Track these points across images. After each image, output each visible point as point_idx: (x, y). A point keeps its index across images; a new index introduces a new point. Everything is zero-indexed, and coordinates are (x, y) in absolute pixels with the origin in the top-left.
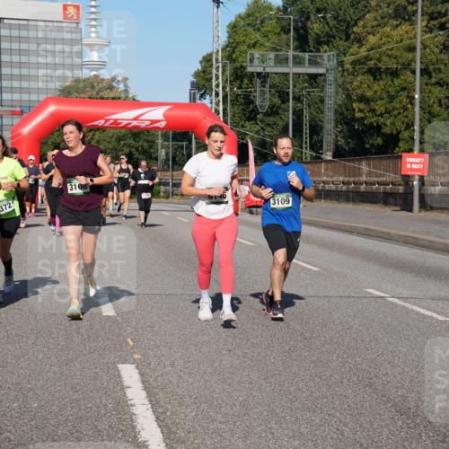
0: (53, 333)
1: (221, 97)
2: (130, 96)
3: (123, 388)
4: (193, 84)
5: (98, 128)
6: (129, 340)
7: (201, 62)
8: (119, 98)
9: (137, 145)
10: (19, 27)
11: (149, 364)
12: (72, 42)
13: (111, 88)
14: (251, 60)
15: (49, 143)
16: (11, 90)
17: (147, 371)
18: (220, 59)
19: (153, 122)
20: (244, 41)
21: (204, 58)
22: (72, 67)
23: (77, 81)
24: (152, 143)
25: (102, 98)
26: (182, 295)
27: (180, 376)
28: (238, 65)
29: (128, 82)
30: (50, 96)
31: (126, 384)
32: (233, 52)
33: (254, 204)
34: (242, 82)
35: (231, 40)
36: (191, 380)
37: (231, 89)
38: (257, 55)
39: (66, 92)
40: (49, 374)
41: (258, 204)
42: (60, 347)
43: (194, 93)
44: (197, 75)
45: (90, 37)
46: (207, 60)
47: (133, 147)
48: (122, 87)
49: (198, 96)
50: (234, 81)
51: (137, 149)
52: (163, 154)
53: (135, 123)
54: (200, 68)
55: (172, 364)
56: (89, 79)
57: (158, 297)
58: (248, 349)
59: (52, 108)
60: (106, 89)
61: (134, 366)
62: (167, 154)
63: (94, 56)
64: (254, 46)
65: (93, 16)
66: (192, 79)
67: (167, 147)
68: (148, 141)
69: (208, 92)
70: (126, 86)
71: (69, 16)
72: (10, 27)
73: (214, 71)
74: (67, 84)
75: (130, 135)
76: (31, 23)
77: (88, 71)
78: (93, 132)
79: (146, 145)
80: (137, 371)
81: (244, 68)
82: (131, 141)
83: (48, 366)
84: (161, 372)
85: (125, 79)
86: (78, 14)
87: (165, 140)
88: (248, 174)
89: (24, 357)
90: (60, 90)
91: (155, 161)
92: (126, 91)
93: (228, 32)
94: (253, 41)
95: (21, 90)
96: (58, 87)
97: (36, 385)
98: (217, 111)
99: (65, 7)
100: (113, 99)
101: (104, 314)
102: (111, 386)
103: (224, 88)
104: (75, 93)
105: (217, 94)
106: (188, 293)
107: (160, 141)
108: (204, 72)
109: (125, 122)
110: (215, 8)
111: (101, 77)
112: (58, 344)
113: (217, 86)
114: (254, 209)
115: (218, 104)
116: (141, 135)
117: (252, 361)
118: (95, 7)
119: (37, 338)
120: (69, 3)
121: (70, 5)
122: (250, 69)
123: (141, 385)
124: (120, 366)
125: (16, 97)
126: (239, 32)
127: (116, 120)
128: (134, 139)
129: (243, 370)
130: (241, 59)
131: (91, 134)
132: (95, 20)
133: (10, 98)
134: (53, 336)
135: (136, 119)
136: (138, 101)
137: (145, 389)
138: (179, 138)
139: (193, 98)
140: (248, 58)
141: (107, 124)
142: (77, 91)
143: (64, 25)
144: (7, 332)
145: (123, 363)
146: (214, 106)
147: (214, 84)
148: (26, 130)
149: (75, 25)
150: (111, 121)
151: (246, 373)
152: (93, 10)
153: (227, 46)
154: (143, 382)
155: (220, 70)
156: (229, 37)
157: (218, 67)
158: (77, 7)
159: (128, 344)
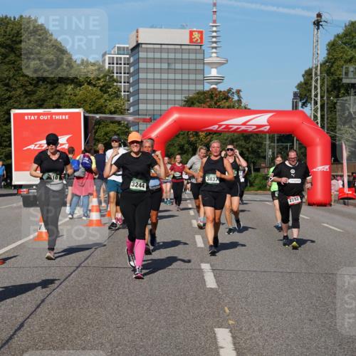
0: (164, 301)
1: (319, 105)
2: (242, 105)
3: (217, 348)
4: (295, 94)
5: (216, 132)
6: (226, 309)
7: (303, 76)
8: (233, 107)
9: (248, 146)
10: (154, 50)
11: (241, 329)
12: (196, 61)
13: (227, 98)
14: (347, 74)
15: (176, 145)
16: (147, 101)
17: (239, 334)
18: (319, 73)
19: (259, 126)
20: (342, 58)
21: (306, 72)
22: (196, 82)
23: (199, 93)
24: (260, 145)
25: (219, 107)
26: (275, 272)
27: (266, 340)
28: (336, 77)
29: (241, 93)
30: (176, 106)
31: (220, 344)
32: (332, 66)
33: (346, 196)
34: (339, 92)
35: (330, 57)
36: (275, 344)
37: (328, 98)
38: (351, 69)
39: (190, 103)
40: (158, 334)
41: (349, 196)
42: (169, 313)
43: (296, 102)
44: (299, 86)
45: (211, 57)
46: (308, 74)
47: (244, 147)
48: (236, 98)
49: (300, 104)
50: (332, 91)
51: (248, 149)
52: (270, 153)
53: (243, 128)
54: (302, 80)
55: (260, 330)
56: (208, 91)
57: (254, 274)
58: (327, 319)
59: (175, 116)
60: (223, 99)
61: (228, 330)
62: (273, 153)
63: (214, 72)
64: (350, 61)
65: (214, 40)
66: (296, 90)
67: (273, 148)
68: (257, 143)
69: (309, 100)
70: (239, 96)
71: (194, 40)
72: (147, 50)
73: (313, 83)
74: (190, 96)
75: (242, 138)
76: (163, 46)
77: (209, 85)
78: (212, 135)
79: (255, 146)
80: (230, 334)
81: (341, 79)
82: (242, 143)
83: (158, 328)
84: (250, 336)
85: (238, 92)
86: (201, 38)
87: (272, 142)
88: (342, 171)
89: (139, 320)
90: (185, 101)
91: (263, 159)
92: (239, 101)
93: (327, 50)
94: (349, 57)
95: (154, 102)
96: (184, 99)
97: (147, 343)
98: (316, 117)
99: (191, 33)
100: (228, 107)
101: (208, 287)
102: (208, 346)
103: (322, 97)
104: (197, 103)
105: (316, 103)
106: (281, 270)
107: (268, 142)
108: (306, 83)
109: (235, 127)
110: (316, 30)
111: (219, 90)
112: (168, 310)
113: (316, 96)
114: (346, 201)
115: (316, 111)
116: (251, 138)
117: (329, 330)
118: (215, 32)
119: (151, 304)
120: (195, 29)
121: (195, 31)
122: (345, 81)
123: (232, 346)
124: (216, 329)
125: (150, 107)
126: (337, 50)
127: (228, 125)
128: (245, 141)
129: (321, 337)
130: (338, 72)
131: (209, 137)
132: (215, 42)
133: (145, 108)
134: (164, 303)
135: (244, 124)
136: (249, 109)
137: (236, 349)
138: (283, 140)
139: (295, 106)
140: (344, 71)
141: (220, 129)
142: (198, 102)
143: (190, 47)
144: (128, 299)
145: (219, 327)
146: (313, 112)
147: (313, 94)
148: (154, 135)
149: (199, 47)
150: (224, 126)
151: (323, 339)
152: (214, 34)
153: (327, 62)
154: (234, 344)
155: (319, 82)
156: (329, 54)
157: (317, 79)
158: (201, 33)
159: (225, 311)
